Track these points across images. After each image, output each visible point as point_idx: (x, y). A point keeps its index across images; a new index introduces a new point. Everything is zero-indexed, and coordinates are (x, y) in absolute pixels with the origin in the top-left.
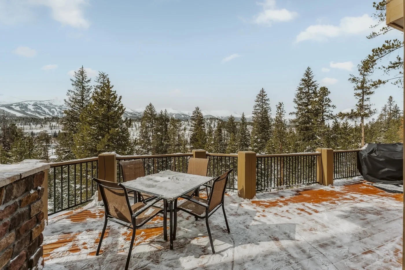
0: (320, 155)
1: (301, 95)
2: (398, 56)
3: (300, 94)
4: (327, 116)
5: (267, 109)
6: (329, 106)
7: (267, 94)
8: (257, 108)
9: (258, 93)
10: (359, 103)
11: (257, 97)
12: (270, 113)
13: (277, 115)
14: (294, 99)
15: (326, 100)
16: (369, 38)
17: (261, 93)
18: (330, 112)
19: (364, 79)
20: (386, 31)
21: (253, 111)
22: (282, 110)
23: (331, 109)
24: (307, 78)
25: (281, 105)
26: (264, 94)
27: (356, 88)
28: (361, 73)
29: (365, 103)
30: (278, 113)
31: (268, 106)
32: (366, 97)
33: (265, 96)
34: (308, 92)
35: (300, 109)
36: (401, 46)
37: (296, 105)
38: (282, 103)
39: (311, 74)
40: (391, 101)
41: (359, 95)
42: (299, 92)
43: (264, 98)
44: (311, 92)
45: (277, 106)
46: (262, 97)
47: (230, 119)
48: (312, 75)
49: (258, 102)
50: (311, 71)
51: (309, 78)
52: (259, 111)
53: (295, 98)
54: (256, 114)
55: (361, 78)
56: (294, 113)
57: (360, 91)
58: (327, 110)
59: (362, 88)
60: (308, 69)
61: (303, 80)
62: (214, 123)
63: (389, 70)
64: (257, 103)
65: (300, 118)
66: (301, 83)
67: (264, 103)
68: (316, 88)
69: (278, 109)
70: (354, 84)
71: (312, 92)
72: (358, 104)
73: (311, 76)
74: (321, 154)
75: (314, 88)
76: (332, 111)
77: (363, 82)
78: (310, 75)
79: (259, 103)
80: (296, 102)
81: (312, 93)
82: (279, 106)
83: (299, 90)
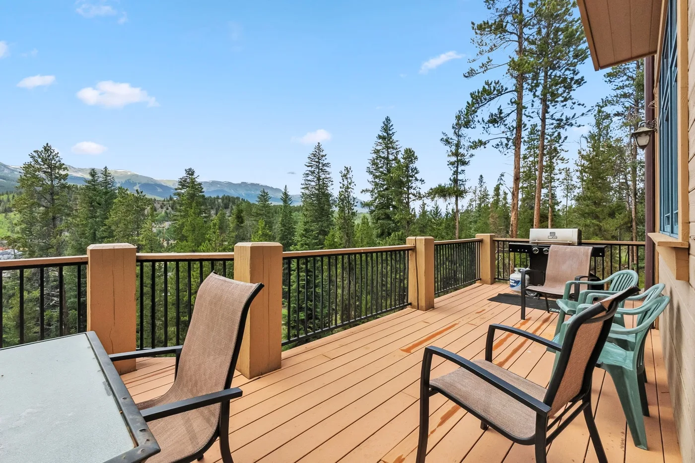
0: (414, 249)
1: (378, 161)
2: (500, 107)
3: (377, 159)
4: (414, 195)
5: (326, 180)
6: (416, 180)
7: (326, 155)
8: (310, 178)
9: (312, 150)
10: (453, 176)
11: (309, 158)
12: (332, 187)
13: (341, 190)
14: (368, 168)
15: (412, 170)
16: (467, 77)
17: (316, 151)
18: (418, 190)
19: (459, 142)
20: (486, 69)
21: (303, 182)
22: (349, 181)
23: (418, 184)
24: (385, 134)
25: (348, 171)
26: (321, 153)
27: (450, 154)
28: (455, 133)
29: (460, 177)
30: (344, 185)
31: (328, 176)
32: (460, 168)
33: (324, 158)
34: (388, 157)
35: (376, 184)
36: (502, 93)
37: (371, 178)
38: (350, 169)
39: (391, 128)
40: (482, 182)
41: (452, 164)
42: (375, 156)
43: (322, 161)
44: (391, 157)
45: (341, 172)
46: (318, 158)
47: (260, 198)
48: (393, 131)
49: (311, 166)
50: (391, 124)
51: (388, 135)
52: (313, 184)
53: (369, 166)
54: (307, 188)
55: (455, 139)
56: (367, 191)
57: (454, 159)
58: (414, 185)
59: (456, 154)
60: (387, 121)
61: (380, 137)
62: (232, 207)
63: (489, 127)
64: (310, 168)
65: (376, 199)
66: (377, 143)
67: (321, 169)
68: (398, 152)
69: (343, 179)
70: (447, 148)
71: (393, 158)
72: (452, 178)
73: (391, 132)
74: (415, 247)
75: (395, 151)
76: (420, 188)
77: (458, 146)
78: (390, 130)
79: (313, 169)
80: (371, 173)
81: (393, 160)
82: (346, 172)
83: (375, 153)
